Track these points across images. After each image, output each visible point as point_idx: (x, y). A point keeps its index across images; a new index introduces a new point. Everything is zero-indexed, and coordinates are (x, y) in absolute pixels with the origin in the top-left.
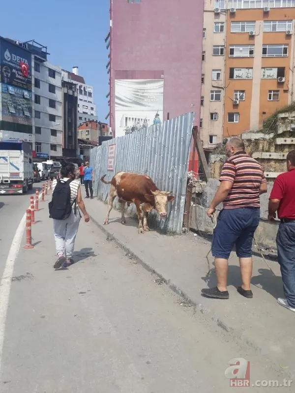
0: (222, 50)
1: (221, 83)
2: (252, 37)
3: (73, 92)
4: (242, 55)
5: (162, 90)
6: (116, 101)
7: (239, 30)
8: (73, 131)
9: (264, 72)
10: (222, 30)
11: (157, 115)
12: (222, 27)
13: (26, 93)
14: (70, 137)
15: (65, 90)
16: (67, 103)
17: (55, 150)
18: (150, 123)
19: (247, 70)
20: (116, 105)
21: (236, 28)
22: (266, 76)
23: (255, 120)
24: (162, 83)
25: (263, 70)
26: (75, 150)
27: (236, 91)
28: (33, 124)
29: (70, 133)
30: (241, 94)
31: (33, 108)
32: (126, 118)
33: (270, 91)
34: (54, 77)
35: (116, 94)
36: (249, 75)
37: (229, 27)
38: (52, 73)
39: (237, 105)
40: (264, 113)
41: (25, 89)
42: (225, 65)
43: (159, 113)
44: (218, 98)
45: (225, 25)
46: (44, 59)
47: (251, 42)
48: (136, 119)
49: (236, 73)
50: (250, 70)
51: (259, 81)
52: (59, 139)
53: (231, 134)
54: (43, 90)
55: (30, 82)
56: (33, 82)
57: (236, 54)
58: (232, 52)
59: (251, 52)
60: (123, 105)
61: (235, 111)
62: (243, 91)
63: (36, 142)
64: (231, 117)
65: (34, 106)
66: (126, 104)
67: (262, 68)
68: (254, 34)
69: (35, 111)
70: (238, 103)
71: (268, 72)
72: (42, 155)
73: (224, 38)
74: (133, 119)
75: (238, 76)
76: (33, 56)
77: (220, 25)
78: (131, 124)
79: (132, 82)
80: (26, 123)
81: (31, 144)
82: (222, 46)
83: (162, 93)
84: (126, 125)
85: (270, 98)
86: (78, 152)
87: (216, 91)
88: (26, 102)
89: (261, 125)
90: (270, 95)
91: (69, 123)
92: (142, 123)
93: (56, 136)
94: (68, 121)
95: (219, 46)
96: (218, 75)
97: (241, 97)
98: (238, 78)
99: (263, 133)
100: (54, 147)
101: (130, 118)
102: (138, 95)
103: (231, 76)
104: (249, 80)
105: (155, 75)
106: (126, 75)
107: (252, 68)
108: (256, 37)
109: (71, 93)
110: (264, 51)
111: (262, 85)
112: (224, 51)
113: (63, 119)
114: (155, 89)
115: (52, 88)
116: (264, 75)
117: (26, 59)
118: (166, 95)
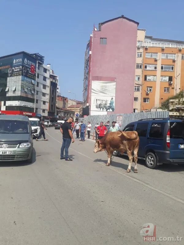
0: (141, 66)
1: (140, 82)
2: (156, 60)
3: (55, 81)
4: (151, 69)
5: (115, 87)
6: (92, 91)
7: (149, 57)
8: (54, 102)
9: (162, 78)
10: (141, 56)
11: (112, 99)
12: (141, 55)
13: (33, 81)
14: (52, 106)
15: (51, 80)
16: (52, 86)
17: (44, 112)
18: (109, 102)
19: (153, 77)
20: (92, 93)
21: (148, 56)
22: (163, 80)
23: (157, 102)
24: (115, 83)
25: (162, 77)
26: (54, 113)
27: (148, 87)
28: (35, 98)
29: (52, 103)
30: (150, 88)
31: (36, 89)
32: (97, 100)
33: (165, 88)
34: (46, 73)
35: (92, 87)
36: (155, 79)
37: (144, 55)
38: (45, 70)
39: (148, 94)
40: (162, 99)
41: (33, 79)
42: (142, 73)
43: (113, 98)
44: (138, 90)
45: (142, 54)
46: (42, 63)
47: (155, 63)
48: (101, 100)
49: (148, 78)
50: (155, 77)
51: (160, 82)
52: (47, 107)
53: (145, 109)
54: (41, 80)
55: (35, 75)
56: (37, 75)
57: (148, 68)
58: (146, 67)
59: (156, 68)
60: (95, 93)
61: (147, 97)
62: (151, 87)
63: (36, 108)
64: (145, 100)
65: (36, 88)
66: (97, 93)
67: (161, 76)
68: (157, 59)
69: (37, 91)
70: (149, 93)
71: (164, 78)
72: (38, 115)
73: (142, 60)
74: (100, 100)
75: (149, 79)
76: (37, 62)
77: (140, 53)
78: (99, 102)
79: (101, 82)
80: (32, 97)
81: (34, 108)
82: (141, 64)
83: (115, 88)
84: (96, 103)
85: (165, 91)
86: (56, 114)
87: (137, 87)
88: (32, 86)
89: (161, 105)
90: (165, 90)
91: (52, 98)
92: (104, 102)
93: (45, 104)
94: (52, 97)
95: (139, 64)
96: (139, 78)
97: (150, 90)
98: (149, 80)
99: (161, 109)
100: (44, 111)
101: (98, 100)
102: (103, 89)
103: (145, 79)
104: (155, 82)
105: (112, 80)
106: (97, 78)
107: (156, 76)
108: (158, 61)
109: (54, 81)
110: (162, 68)
111: (161, 84)
112: (142, 66)
113: (49, 95)
114: (112, 86)
115: (45, 79)
116: (162, 80)
117: (34, 63)
118: (117, 89)
